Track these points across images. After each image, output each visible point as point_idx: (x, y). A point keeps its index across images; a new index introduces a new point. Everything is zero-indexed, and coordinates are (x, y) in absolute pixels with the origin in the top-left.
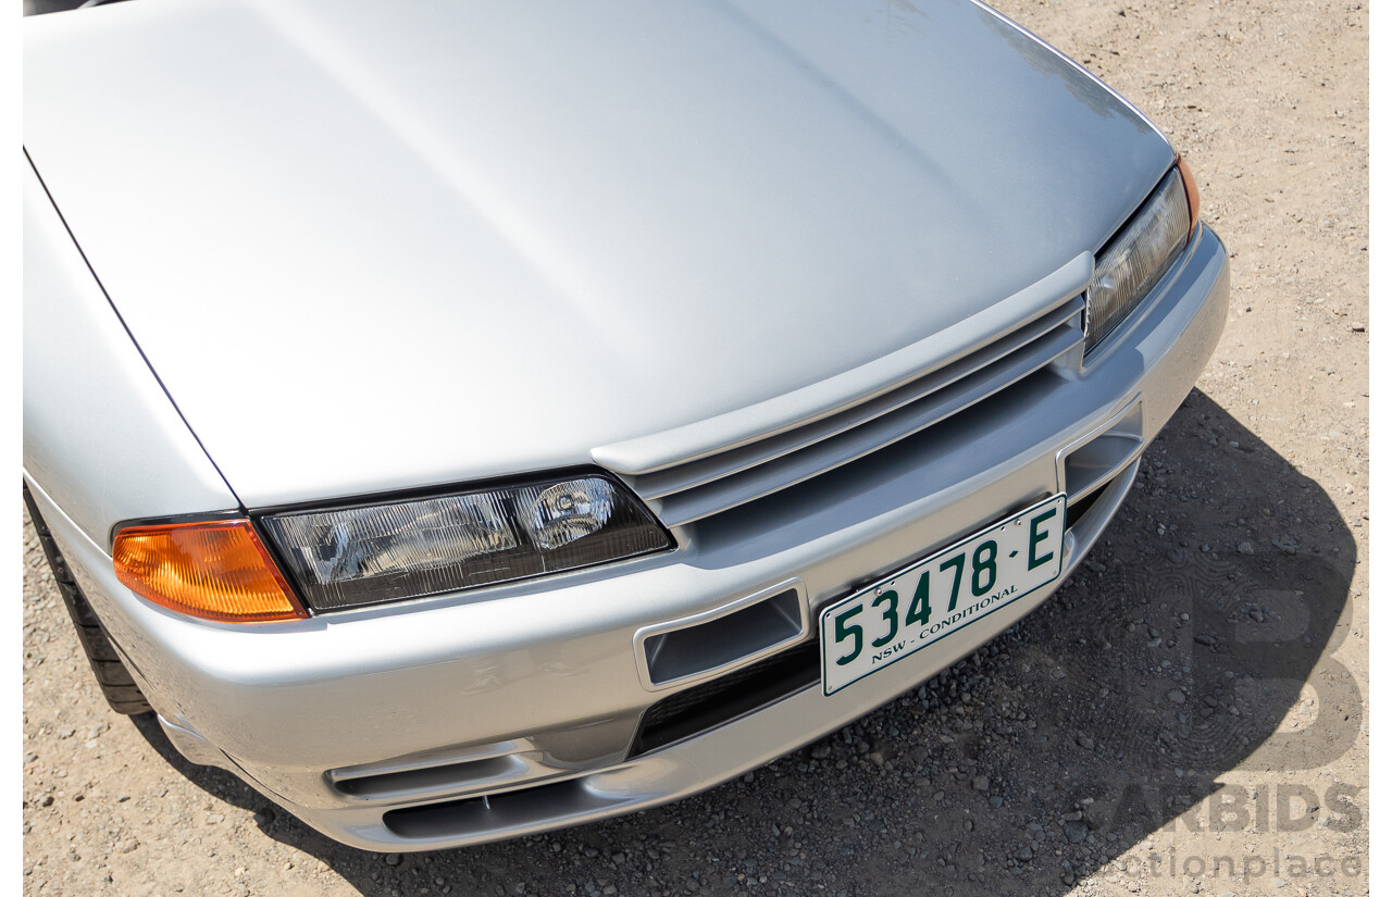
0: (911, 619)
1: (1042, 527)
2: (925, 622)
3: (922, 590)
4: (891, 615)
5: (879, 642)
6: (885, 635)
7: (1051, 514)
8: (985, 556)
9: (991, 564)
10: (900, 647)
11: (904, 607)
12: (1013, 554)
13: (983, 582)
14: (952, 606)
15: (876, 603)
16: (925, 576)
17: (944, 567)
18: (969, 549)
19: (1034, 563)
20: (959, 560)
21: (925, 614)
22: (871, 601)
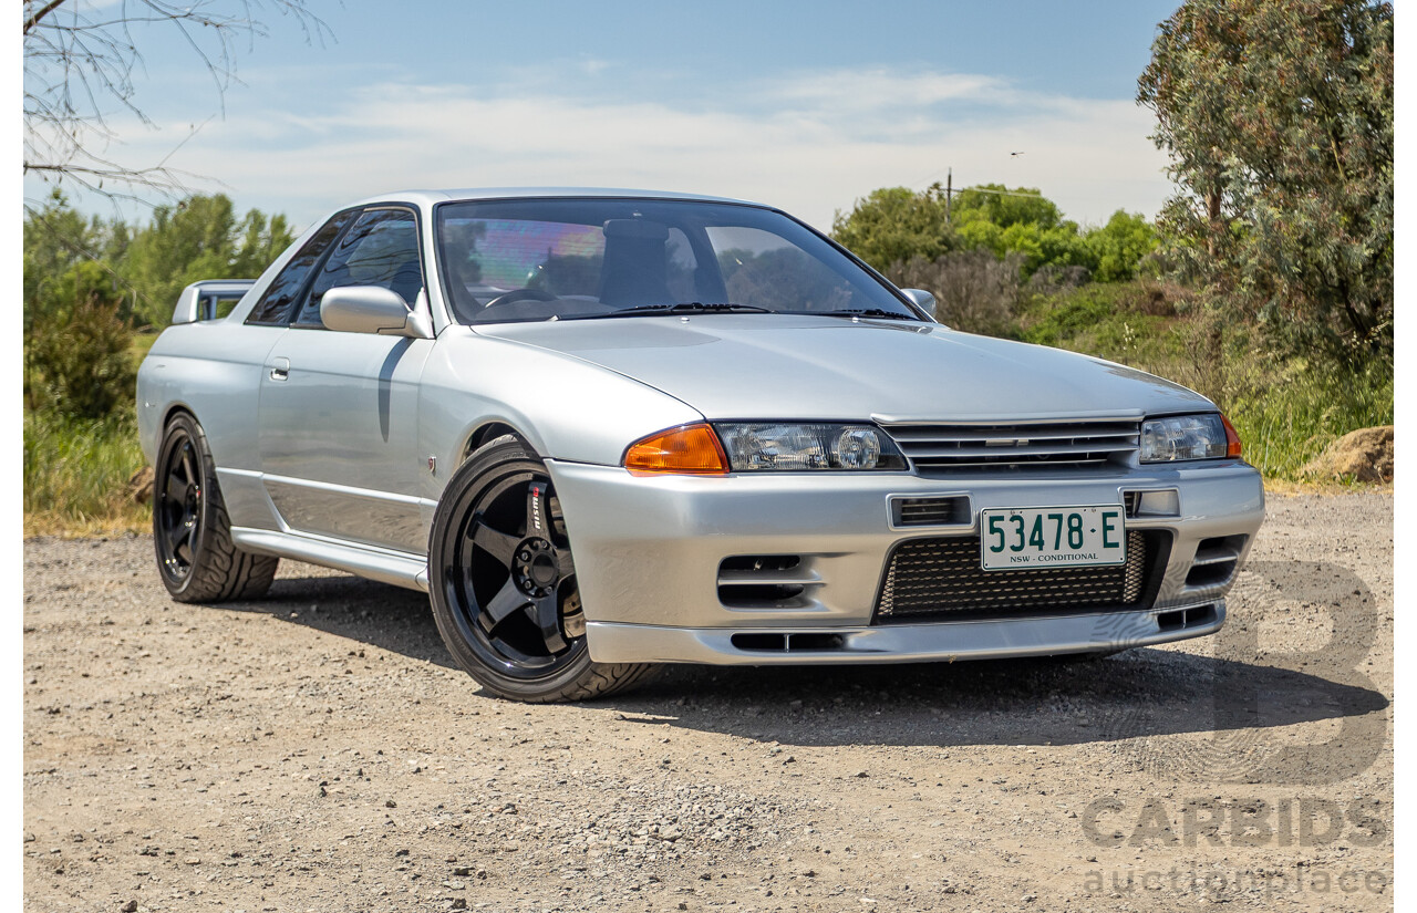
0: (1032, 543)
1: (1110, 521)
2: (1041, 549)
3: (1038, 526)
4: (1020, 531)
5: (1014, 548)
6: (1018, 544)
7: (1115, 515)
8: (1075, 523)
9: (1078, 529)
10: (1026, 559)
11: (1028, 532)
12: (1093, 531)
13: (1076, 541)
14: (1057, 548)
15: (1013, 519)
16: (1039, 517)
17: (1051, 517)
18: (1066, 514)
19: (1107, 545)
20: (1059, 517)
21: (1040, 544)
22: (1008, 517)
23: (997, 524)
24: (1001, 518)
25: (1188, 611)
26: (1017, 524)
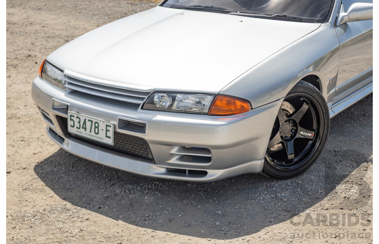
0: (83, 128)
1: (108, 128)
2: (85, 131)
3: (85, 122)
4: (79, 122)
5: (77, 127)
6: (79, 127)
7: (110, 126)
8: (97, 125)
9: (98, 127)
10: (81, 133)
11: (82, 123)
12: (102, 130)
13: (97, 132)
14: (90, 132)
15: (77, 118)
16: (85, 120)
17: (89, 120)
18: (94, 121)
19: (107, 136)
20: (92, 121)
21: (85, 129)
22: (76, 116)
23: (72, 118)
24: (74, 116)
25: (189, 170)
26: (78, 120)
